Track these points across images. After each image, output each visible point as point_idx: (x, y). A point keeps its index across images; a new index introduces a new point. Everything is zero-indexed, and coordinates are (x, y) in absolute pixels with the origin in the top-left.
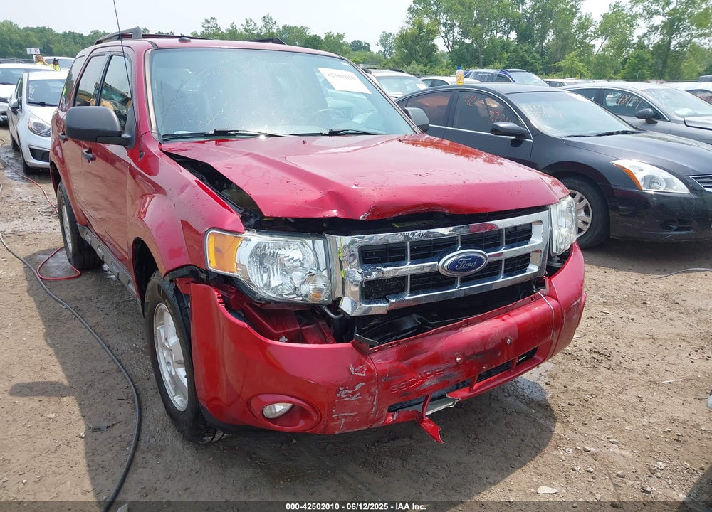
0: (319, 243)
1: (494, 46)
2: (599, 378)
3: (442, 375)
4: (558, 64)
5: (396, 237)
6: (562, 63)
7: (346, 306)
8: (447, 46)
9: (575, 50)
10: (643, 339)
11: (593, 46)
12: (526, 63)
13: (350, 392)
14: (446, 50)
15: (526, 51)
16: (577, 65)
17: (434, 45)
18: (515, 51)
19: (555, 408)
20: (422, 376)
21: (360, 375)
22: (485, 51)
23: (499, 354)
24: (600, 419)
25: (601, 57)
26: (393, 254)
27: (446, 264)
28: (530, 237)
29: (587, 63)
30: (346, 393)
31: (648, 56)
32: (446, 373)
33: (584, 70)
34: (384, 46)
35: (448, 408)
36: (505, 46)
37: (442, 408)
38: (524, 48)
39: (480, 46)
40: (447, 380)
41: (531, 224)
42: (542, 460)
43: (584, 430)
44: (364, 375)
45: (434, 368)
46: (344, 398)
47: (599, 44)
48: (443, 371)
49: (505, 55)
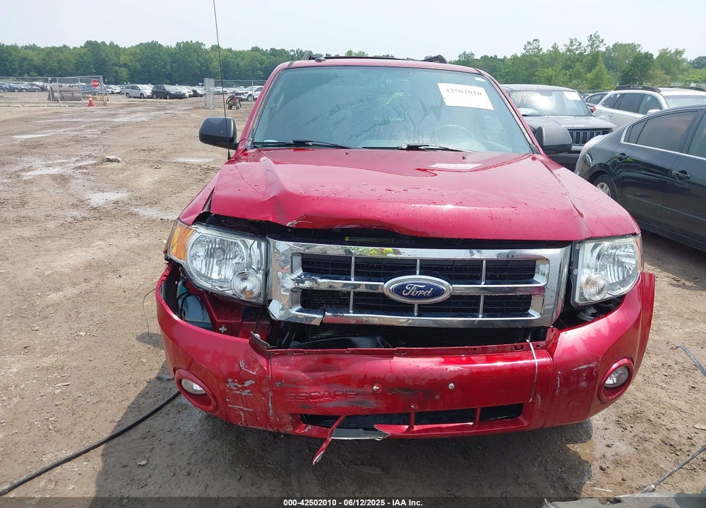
3: (354, 400)
5: (335, 250)
13: (240, 386)
20: (330, 394)
21: (251, 372)
23: (437, 397)
26: (337, 267)
27: (393, 287)
30: (236, 386)
32: (358, 398)
35: (374, 440)
37: (368, 438)
40: (360, 406)
44: (255, 373)
45: (346, 389)
46: (235, 390)
48: (356, 395)
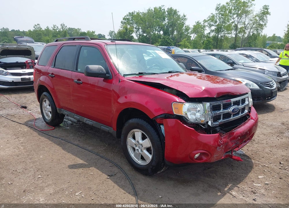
0: (201, 105)
1: (156, 37)
2: (255, 146)
4: (179, 43)
6: (181, 43)
7: (210, 123)
8: (137, 37)
9: (185, 38)
10: (261, 134)
11: (191, 37)
12: (168, 43)
13: (220, 148)
14: (137, 38)
15: (167, 38)
16: (187, 44)
17: (132, 36)
18: (164, 38)
19: (249, 156)
20: (232, 143)
22: (152, 38)
24: (263, 157)
25: (194, 41)
27: (231, 110)
28: (245, 102)
29: (190, 43)
31: (211, 41)
33: (189, 45)
34: (111, 36)
36: (159, 36)
38: (167, 37)
39: (150, 36)
40: (237, 144)
41: (245, 98)
42: (254, 170)
43: (261, 160)
44: (222, 143)
46: (218, 150)
47: (193, 36)
48: (236, 141)
49: (160, 40)
